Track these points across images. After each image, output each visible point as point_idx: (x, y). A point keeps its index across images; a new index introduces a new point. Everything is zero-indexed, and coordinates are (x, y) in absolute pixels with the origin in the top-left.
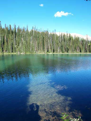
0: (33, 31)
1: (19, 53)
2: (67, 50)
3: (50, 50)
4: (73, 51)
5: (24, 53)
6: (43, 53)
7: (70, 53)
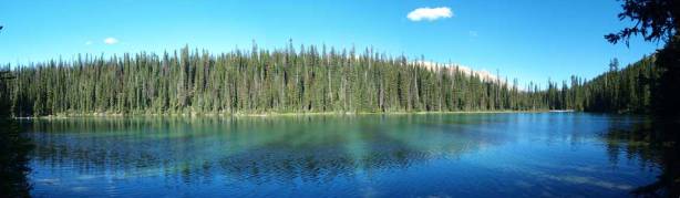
0: (366, 59)
1: (341, 112)
2: (461, 105)
3: (418, 104)
4: (473, 107)
5: (354, 113)
6: (402, 112)
7: (468, 111)
